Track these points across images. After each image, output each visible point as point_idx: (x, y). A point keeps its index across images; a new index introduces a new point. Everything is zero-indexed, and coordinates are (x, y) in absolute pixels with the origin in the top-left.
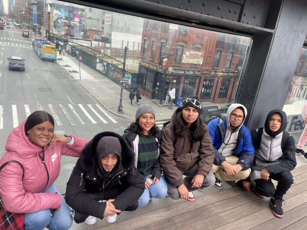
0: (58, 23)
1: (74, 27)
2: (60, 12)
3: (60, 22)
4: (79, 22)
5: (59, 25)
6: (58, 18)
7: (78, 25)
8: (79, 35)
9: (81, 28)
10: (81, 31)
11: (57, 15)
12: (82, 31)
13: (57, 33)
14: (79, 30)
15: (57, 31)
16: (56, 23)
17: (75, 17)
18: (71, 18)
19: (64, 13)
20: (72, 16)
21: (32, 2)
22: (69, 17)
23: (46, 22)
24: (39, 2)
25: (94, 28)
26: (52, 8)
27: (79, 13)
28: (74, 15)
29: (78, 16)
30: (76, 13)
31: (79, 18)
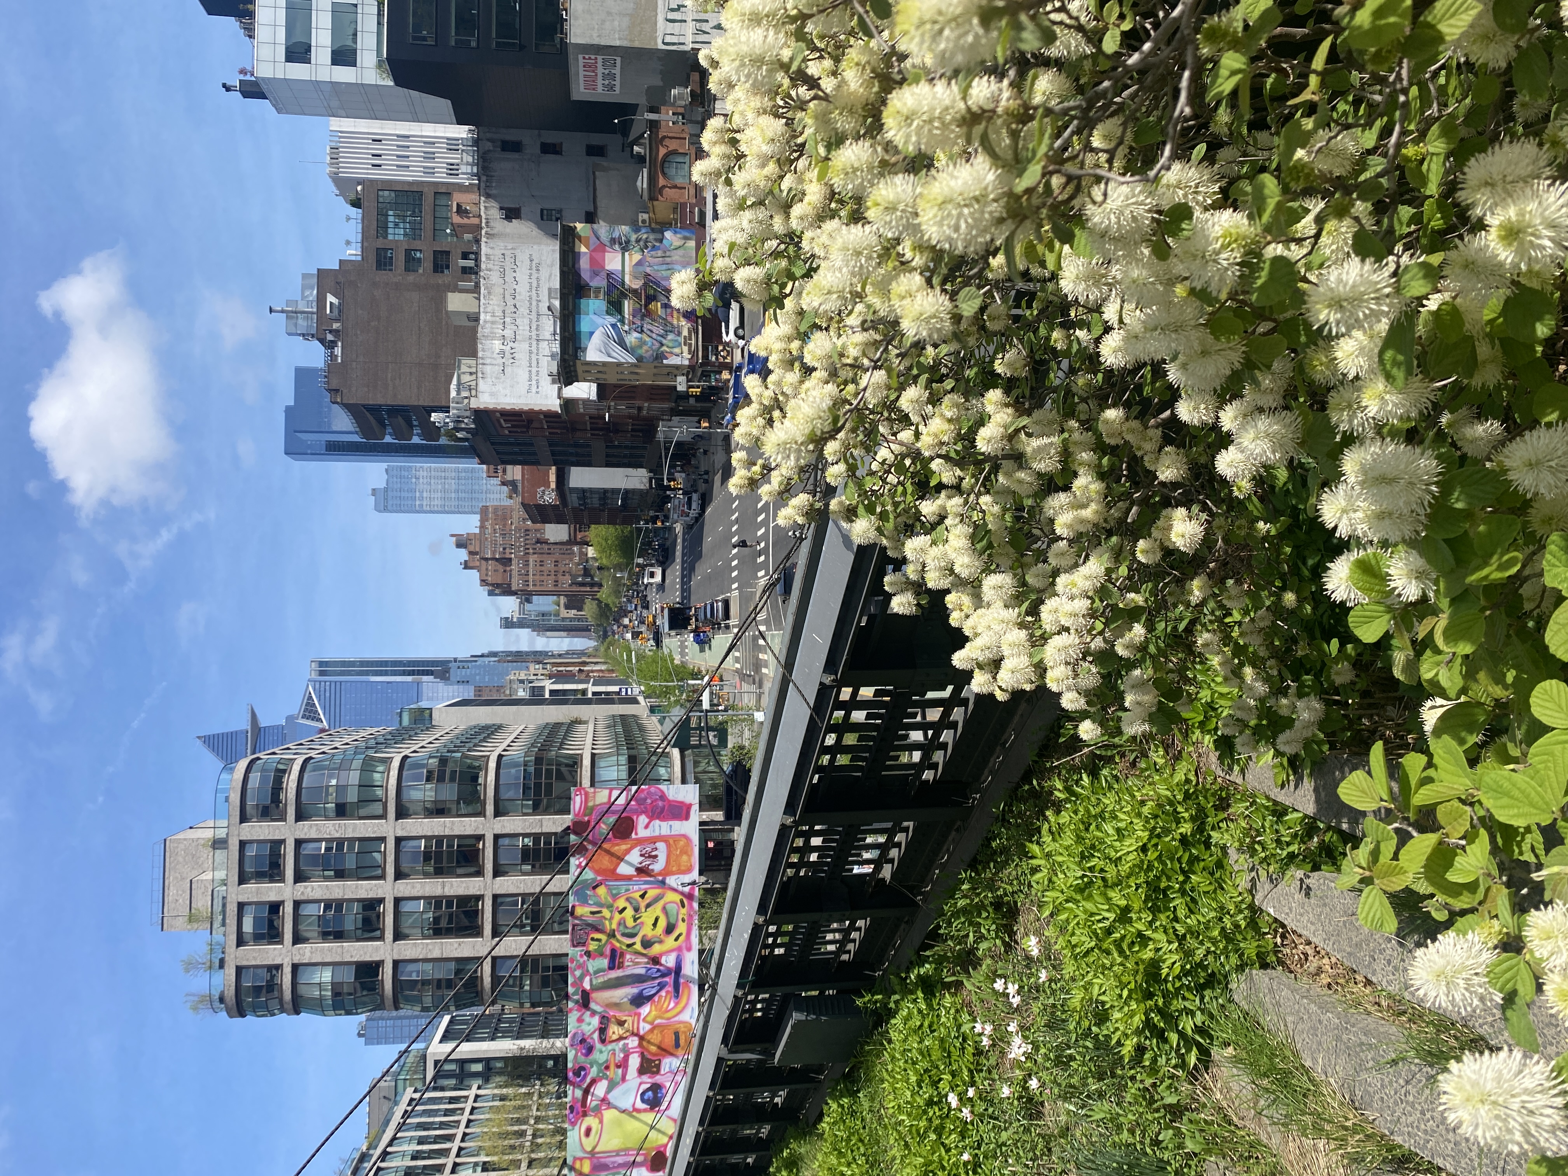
0: (642, 343)
1: (647, 275)
2: (591, 334)
3: (636, 335)
4: (625, 249)
5: (647, 339)
6: (621, 343)
7: (637, 257)
8: (680, 252)
9: (646, 241)
10: (661, 241)
11: (605, 344)
12: (659, 236)
13: (685, 349)
14: (660, 253)
15: (677, 350)
16: (642, 352)
17: (603, 267)
18: (611, 287)
19: (592, 316)
20: (599, 282)
21: (550, 497)
22: (608, 293)
23: (640, 409)
24: (553, 454)
25: (639, 183)
26: (580, 369)
27: (583, 249)
28: (595, 274)
29: (597, 256)
30: (584, 264)
31: (604, 251)
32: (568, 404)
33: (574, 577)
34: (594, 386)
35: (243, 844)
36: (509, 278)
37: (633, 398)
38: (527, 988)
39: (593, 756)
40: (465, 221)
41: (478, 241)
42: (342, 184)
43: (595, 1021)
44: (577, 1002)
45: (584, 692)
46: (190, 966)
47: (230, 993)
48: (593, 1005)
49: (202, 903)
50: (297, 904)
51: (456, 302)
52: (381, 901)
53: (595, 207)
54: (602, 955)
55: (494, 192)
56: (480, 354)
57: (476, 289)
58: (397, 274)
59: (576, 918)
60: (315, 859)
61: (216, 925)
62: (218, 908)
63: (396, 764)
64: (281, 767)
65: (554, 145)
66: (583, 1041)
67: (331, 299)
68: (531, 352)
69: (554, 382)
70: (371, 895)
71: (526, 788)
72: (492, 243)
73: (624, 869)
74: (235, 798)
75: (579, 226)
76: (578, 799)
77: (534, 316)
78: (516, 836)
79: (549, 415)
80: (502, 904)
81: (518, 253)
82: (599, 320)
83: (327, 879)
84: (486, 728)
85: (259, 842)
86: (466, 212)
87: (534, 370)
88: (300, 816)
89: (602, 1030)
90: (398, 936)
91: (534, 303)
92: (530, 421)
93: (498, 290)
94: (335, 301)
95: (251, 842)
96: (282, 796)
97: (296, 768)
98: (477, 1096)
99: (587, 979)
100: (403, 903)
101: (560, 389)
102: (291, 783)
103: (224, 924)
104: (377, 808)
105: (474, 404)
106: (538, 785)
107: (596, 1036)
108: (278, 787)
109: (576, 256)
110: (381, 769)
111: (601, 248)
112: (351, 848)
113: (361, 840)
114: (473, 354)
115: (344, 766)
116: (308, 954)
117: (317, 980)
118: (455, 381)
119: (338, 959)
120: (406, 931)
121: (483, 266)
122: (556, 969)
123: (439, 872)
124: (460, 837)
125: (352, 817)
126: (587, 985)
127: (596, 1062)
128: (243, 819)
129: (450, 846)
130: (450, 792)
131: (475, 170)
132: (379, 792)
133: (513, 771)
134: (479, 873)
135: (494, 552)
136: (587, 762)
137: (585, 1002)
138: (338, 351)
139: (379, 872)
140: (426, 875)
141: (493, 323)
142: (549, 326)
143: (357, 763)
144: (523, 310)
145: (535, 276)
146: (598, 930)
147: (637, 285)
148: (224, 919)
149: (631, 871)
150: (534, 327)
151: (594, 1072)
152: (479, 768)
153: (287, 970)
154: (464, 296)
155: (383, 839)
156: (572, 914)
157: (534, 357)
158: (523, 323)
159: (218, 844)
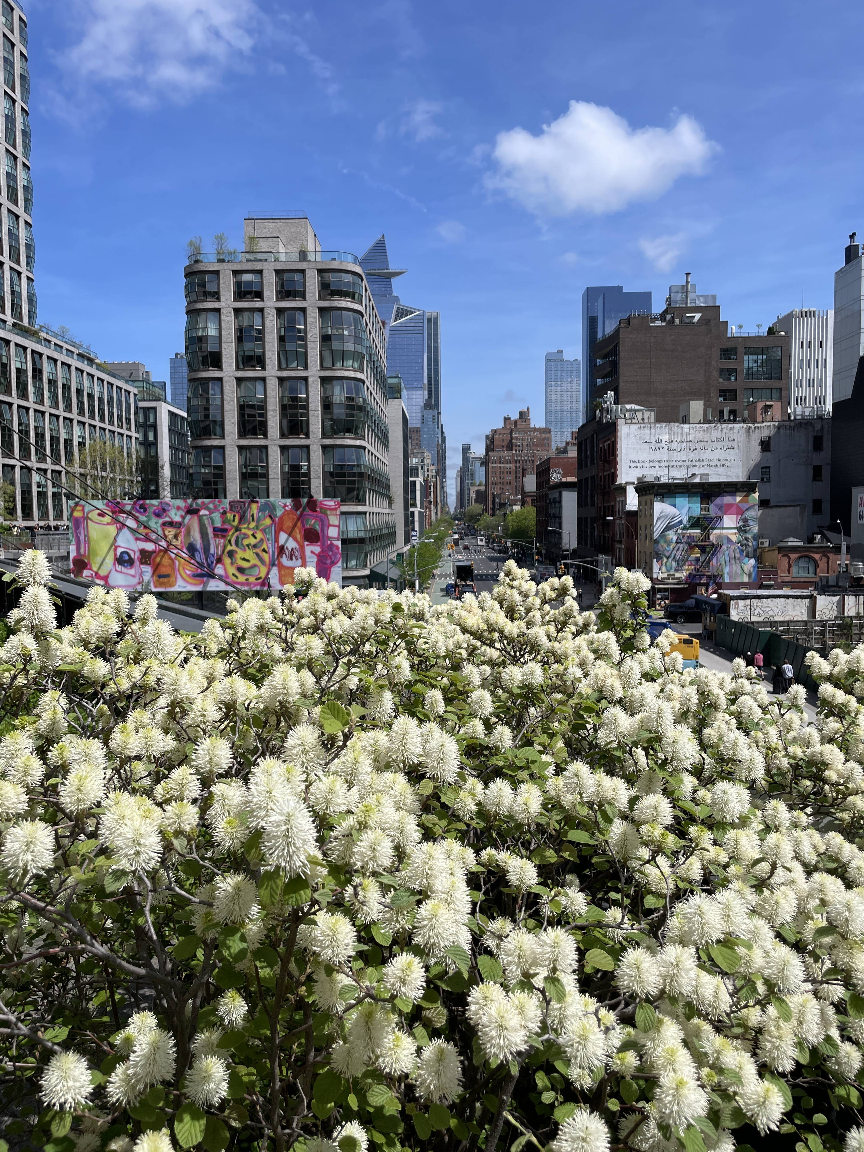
1: (721, 546)
2: (674, 506)
3: (675, 538)
4: (740, 529)
5: (672, 547)
7: (734, 538)
9: (746, 545)
10: (747, 556)
13: (665, 575)
14: (738, 555)
15: (664, 569)
16: (662, 542)
18: (711, 519)
19: (688, 506)
20: (714, 511)
21: (555, 477)
22: (705, 518)
23: (620, 542)
24: (586, 479)
25: (791, 539)
26: (648, 498)
27: (738, 499)
28: (720, 508)
29: (734, 509)
30: (727, 500)
31: (738, 514)
32: (622, 490)
33: (499, 496)
34: (635, 508)
35: (303, 272)
36: (717, 445)
37: (628, 537)
38: (203, 470)
39: (365, 513)
40: (759, 412)
41: (744, 421)
42: (786, 321)
43: (177, 519)
44: (191, 505)
45: (414, 505)
46: (220, 239)
47: (201, 267)
48: (188, 517)
49: (263, 246)
50: (261, 310)
51: (697, 407)
52: (264, 368)
53: (772, 507)
54: (224, 523)
55: (782, 431)
56: (658, 425)
57: (707, 421)
58: (717, 363)
59: (249, 504)
60: (293, 322)
61: (248, 256)
62: (259, 256)
63: (359, 375)
64: (357, 296)
65: (820, 475)
66: (164, 510)
67: (697, 316)
68: (660, 462)
69: (638, 479)
70: (267, 361)
71: (342, 467)
72: (742, 432)
73: (283, 537)
74: (335, 265)
75: (756, 495)
76: (332, 503)
77: (688, 463)
78: (309, 460)
79: (614, 476)
80: (261, 452)
81: (736, 450)
82: (685, 511)
83: (279, 330)
84: (386, 437)
85: (304, 283)
86: (766, 412)
87: (647, 464)
88: (321, 310)
89: (171, 524)
90: (239, 380)
91: (698, 463)
92: (609, 462)
93: (706, 437)
94: (696, 320)
95: (304, 277)
96: (336, 297)
97: (356, 306)
98: (130, 437)
99: (207, 513)
100: (262, 383)
101: (633, 483)
102: (345, 303)
103: (248, 261)
104: (328, 363)
105: (621, 422)
106: (343, 475)
107: (167, 519)
108: (342, 294)
109: (733, 494)
110: (356, 365)
111: (740, 512)
112: (300, 346)
113: (306, 354)
114: (659, 420)
115: (358, 339)
116: (227, 319)
117: (209, 325)
118: (637, 407)
119: (223, 339)
120: (243, 386)
121: (724, 426)
122: (216, 491)
123: (283, 408)
124: (308, 422)
125: (321, 346)
126: (203, 512)
127: (149, 520)
128: (320, 271)
129: (302, 415)
130: (339, 413)
131: (799, 417)
132: (339, 365)
133: (354, 457)
134: (283, 435)
135: (516, 438)
136: (360, 509)
137: (192, 511)
138: (658, 323)
139: (284, 366)
140: (281, 399)
141: (682, 434)
142: (679, 475)
143: (359, 348)
144: (692, 456)
145: (718, 463)
146: (241, 520)
147: (713, 538)
148: (251, 261)
149: (282, 541)
150: (679, 464)
151: (143, 518)
152: (356, 433)
153: (216, 305)
154: (702, 412)
155: (306, 368)
156: (252, 501)
157: (657, 464)
158: (683, 456)
159: (303, 255)
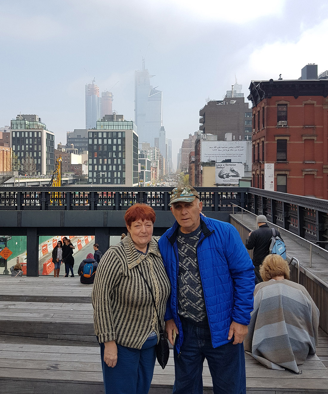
21: (193, 159)
24: (196, 160)
36: (236, 149)
51: (229, 136)
57: (233, 140)
58: (244, 118)
67: (235, 101)
68: (216, 155)
72: (246, 144)
77: (226, 155)
79: (199, 159)
81: (244, 151)
87: (211, 156)
91: (229, 155)
93: (233, 146)
94: (234, 102)
105: (201, 140)
114: (218, 140)
118: (211, 135)
121: (239, 142)
138: (220, 104)
141: (224, 145)
144: (227, 152)
145: (237, 155)
150: (223, 155)
154: (231, 137)
158: (224, 152)
